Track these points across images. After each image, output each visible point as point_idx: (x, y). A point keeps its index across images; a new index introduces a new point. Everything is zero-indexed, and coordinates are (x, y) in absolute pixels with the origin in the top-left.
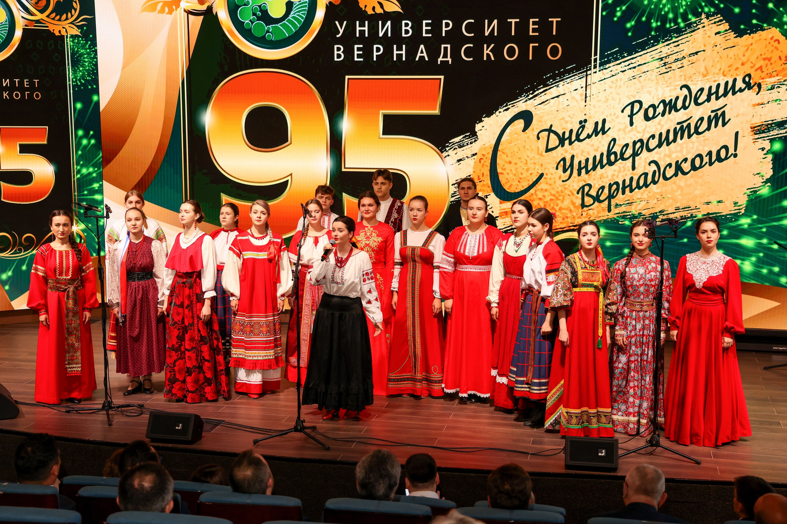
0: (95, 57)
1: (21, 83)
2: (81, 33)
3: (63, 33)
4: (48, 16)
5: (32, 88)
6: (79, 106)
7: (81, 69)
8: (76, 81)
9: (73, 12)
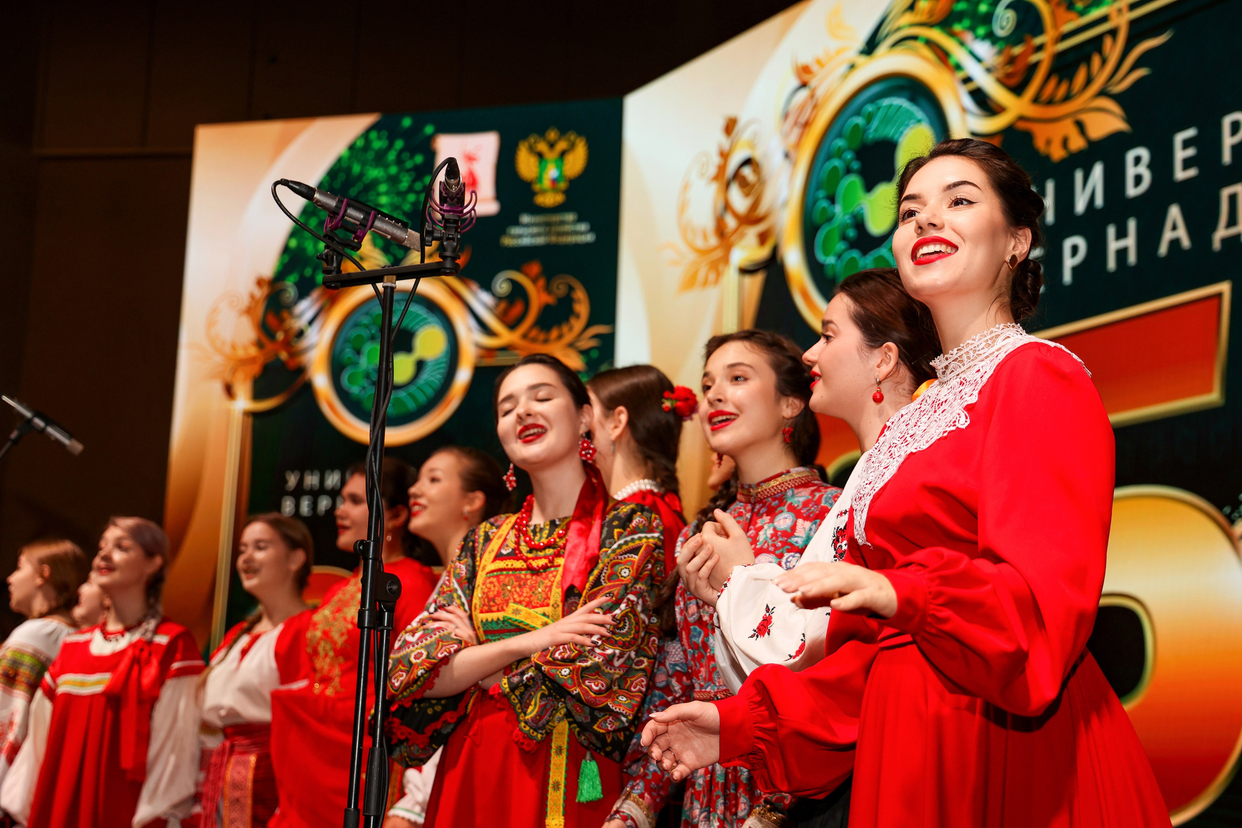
2: (586, 364)
4: (524, 336)
9: (573, 321)
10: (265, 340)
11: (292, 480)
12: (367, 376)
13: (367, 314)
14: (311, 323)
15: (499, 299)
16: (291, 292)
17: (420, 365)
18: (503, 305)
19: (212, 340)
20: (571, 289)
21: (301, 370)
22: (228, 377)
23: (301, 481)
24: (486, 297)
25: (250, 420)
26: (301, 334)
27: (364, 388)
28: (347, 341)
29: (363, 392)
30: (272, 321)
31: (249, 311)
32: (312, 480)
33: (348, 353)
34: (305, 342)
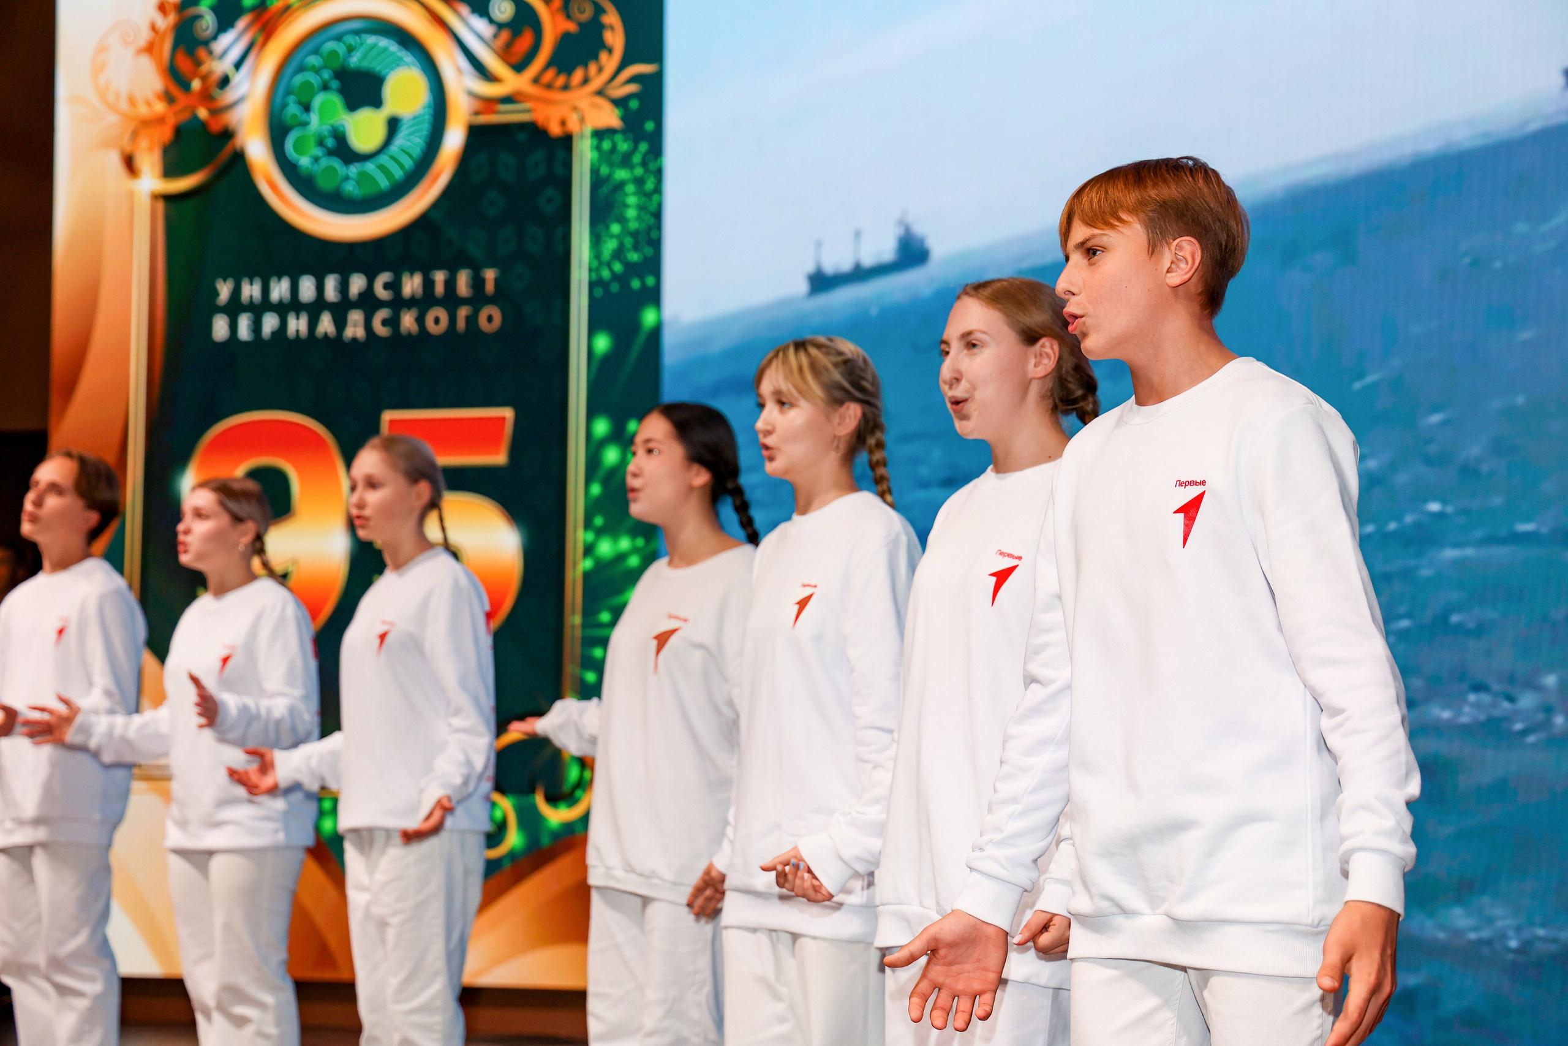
0: (658, 190)
1: (450, 284)
2: (624, 119)
3: (573, 126)
4: (536, 81)
5: (479, 298)
6: (602, 343)
7: (615, 228)
8: (598, 270)
9: (603, 56)
10: (176, 91)
11: (224, 291)
12: (321, 143)
13: (316, 52)
14: (238, 65)
15: (500, 26)
16: (209, 21)
17: (393, 124)
18: (505, 35)
19: (102, 95)
20: (599, 10)
21: (227, 134)
22: (128, 148)
23: (236, 292)
24: (480, 24)
25: (160, 206)
26: (225, 81)
27: (316, 160)
28: (288, 92)
29: (316, 166)
30: (183, 63)
31: (150, 49)
32: (251, 291)
33: (293, 109)
34: (230, 95)
